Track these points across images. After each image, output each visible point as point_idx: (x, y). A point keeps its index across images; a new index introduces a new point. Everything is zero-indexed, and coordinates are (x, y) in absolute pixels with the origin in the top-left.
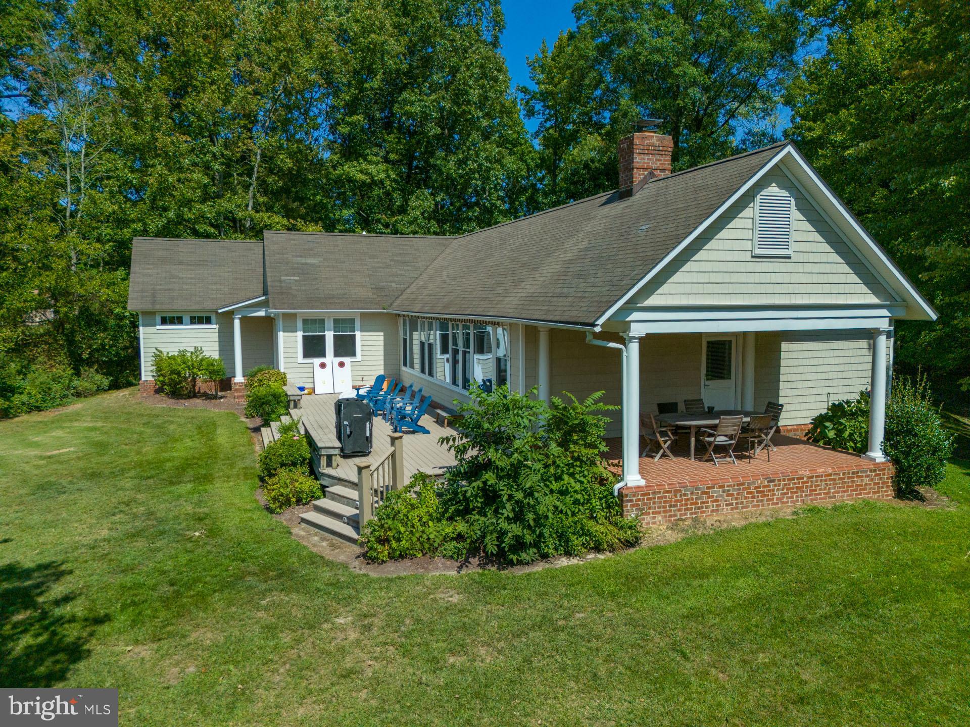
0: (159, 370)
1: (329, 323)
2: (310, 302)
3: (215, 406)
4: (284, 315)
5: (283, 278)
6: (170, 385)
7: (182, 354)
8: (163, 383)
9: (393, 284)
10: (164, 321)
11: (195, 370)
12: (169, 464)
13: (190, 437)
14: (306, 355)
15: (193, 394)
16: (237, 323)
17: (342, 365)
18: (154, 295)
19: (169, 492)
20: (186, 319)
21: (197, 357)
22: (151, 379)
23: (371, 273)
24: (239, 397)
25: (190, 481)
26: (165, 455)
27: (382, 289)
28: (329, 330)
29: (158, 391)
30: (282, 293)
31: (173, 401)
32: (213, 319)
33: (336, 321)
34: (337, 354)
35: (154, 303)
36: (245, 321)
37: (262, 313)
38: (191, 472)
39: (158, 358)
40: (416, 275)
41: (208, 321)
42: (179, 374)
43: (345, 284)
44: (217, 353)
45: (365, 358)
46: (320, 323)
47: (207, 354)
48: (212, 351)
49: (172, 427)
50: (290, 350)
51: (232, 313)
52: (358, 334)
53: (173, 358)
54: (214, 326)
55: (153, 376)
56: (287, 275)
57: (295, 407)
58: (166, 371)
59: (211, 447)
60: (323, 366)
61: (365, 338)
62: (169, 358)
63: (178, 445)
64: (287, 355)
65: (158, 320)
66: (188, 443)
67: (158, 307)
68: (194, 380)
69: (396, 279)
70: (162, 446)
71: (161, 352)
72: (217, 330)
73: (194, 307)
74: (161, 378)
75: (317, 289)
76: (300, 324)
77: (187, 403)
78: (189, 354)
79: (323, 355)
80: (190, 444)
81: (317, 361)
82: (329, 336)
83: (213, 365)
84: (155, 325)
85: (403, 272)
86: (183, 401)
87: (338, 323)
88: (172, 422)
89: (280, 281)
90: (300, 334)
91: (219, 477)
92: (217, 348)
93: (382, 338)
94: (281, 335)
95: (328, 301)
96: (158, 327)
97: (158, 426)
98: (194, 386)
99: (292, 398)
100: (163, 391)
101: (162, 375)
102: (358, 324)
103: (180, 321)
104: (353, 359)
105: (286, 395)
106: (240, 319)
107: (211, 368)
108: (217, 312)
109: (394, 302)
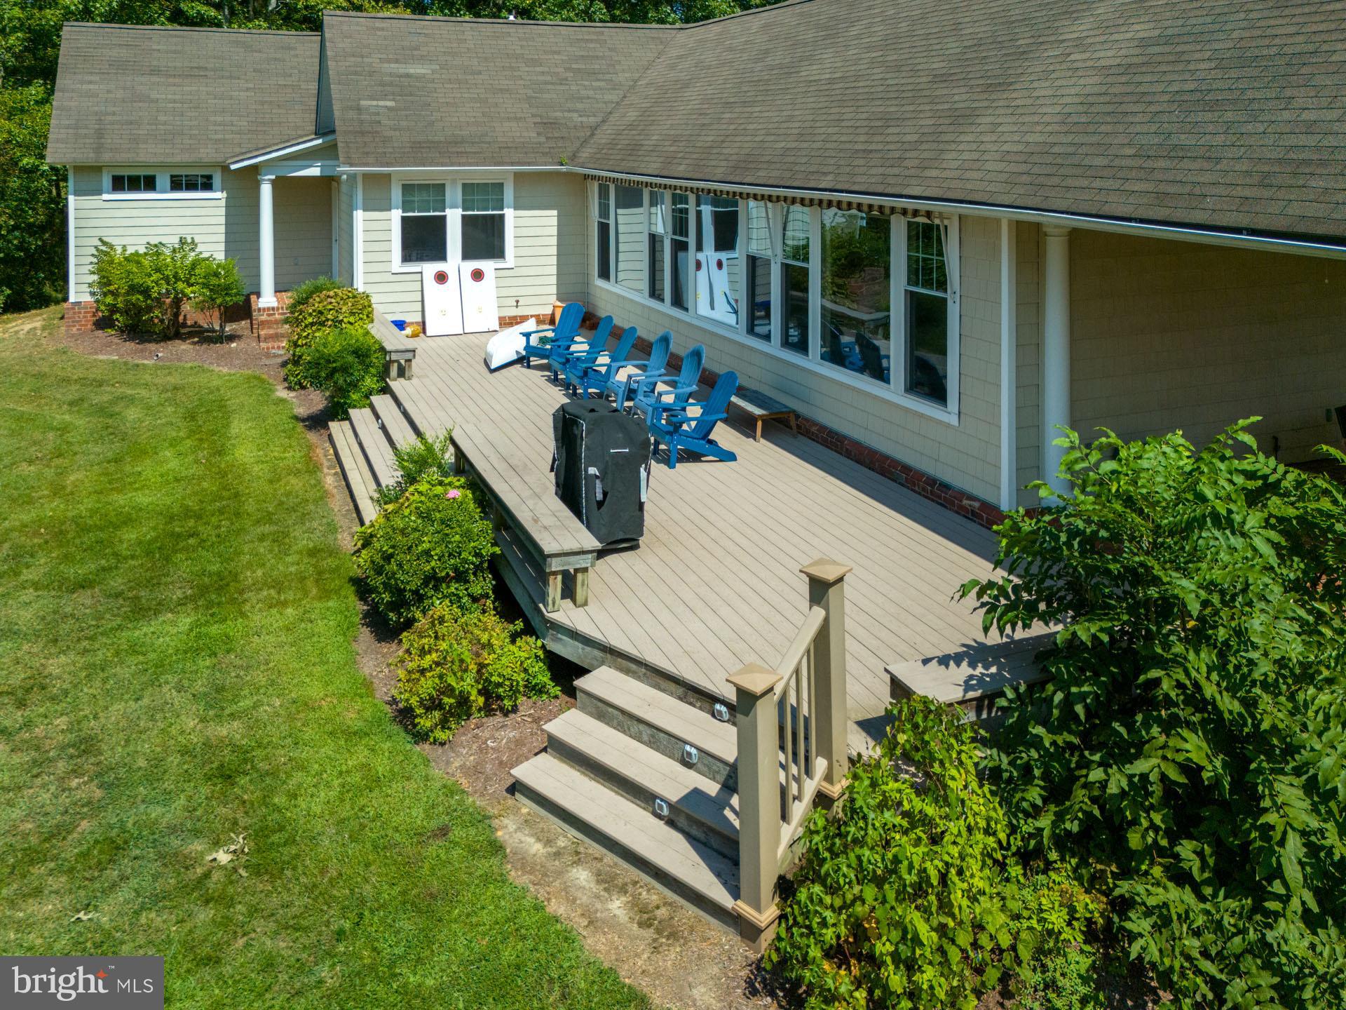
0: (105, 282)
1: (454, 194)
2: (419, 151)
3: (220, 358)
4: (366, 176)
5: (363, 103)
6: (126, 312)
7: (155, 250)
8: (113, 309)
9: (575, 115)
10: (119, 184)
11: (180, 285)
12: (130, 535)
13: (173, 443)
14: (406, 258)
15: (175, 331)
16: (266, 191)
17: (478, 275)
18: (100, 134)
19: (134, 649)
20: (163, 180)
21: (184, 257)
22: (87, 298)
23: (530, 92)
24: (268, 338)
25: (182, 603)
26: (120, 499)
27: (553, 124)
28: (454, 206)
29: (103, 323)
30: (362, 133)
31: (131, 346)
32: (217, 181)
33: (468, 188)
34: (469, 253)
35: (99, 149)
36: (281, 186)
37: (314, 171)
38: (183, 567)
39: (105, 260)
40: (615, 98)
41: (207, 186)
42: (146, 292)
43: (484, 114)
44: (222, 247)
45: (522, 262)
46: (437, 191)
47: (205, 250)
48: (212, 246)
49: (132, 414)
50: (376, 246)
51: (255, 169)
52: (509, 214)
53: (135, 259)
54: (218, 195)
55: (93, 294)
56: (372, 98)
57: (402, 373)
58: (120, 285)
59: (223, 474)
60: (441, 278)
61: (522, 222)
62: (126, 259)
63: (147, 469)
64: (371, 257)
65: (107, 181)
66: (171, 461)
67: (106, 157)
68: (177, 303)
69: (579, 106)
70: (112, 467)
71: (111, 247)
72: (223, 203)
73: (178, 159)
74: (109, 300)
75: (432, 124)
76: (397, 194)
77: (164, 351)
78: (167, 252)
79: (440, 255)
80: (174, 464)
81: (430, 269)
82: (454, 219)
83: (216, 275)
84: (100, 192)
85: (591, 93)
86: (152, 346)
87: (473, 192)
88: (131, 400)
89: (359, 109)
90: (396, 215)
91: (258, 586)
92: (222, 238)
93: (555, 221)
94: (359, 216)
95: (451, 149)
96: (106, 196)
97: (101, 410)
98: (176, 315)
99: (394, 357)
100: (112, 326)
101: (112, 293)
102: (509, 194)
103: (149, 184)
104: (499, 264)
105: (382, 349)
106: (273, 182)
107: (214, 281)
108: (225, 169)
109: (578, 151)
